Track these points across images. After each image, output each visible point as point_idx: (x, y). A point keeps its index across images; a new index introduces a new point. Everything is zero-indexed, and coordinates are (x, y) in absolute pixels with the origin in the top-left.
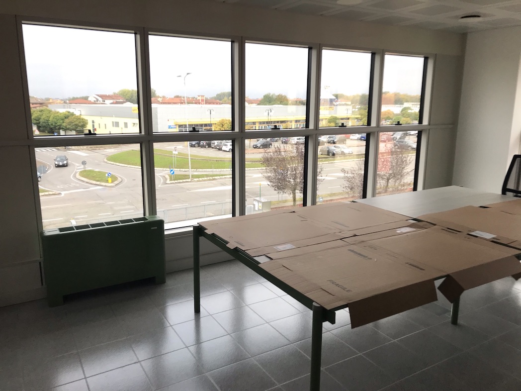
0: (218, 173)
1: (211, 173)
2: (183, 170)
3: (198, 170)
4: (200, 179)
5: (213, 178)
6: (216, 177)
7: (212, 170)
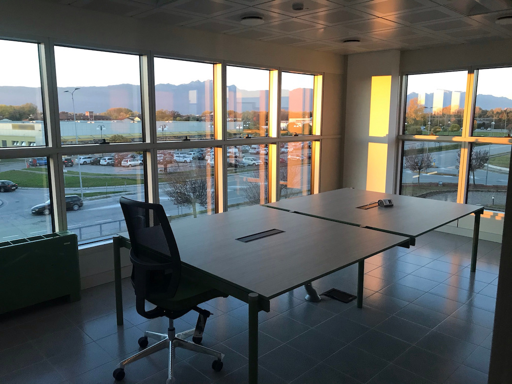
0: (113, 190)
1: (105, 191)
2: (74, 189)
3: (90, 188)
4: (93, 197)
5: (108, 195)
6: (110, 195)
7: (105, 187)
